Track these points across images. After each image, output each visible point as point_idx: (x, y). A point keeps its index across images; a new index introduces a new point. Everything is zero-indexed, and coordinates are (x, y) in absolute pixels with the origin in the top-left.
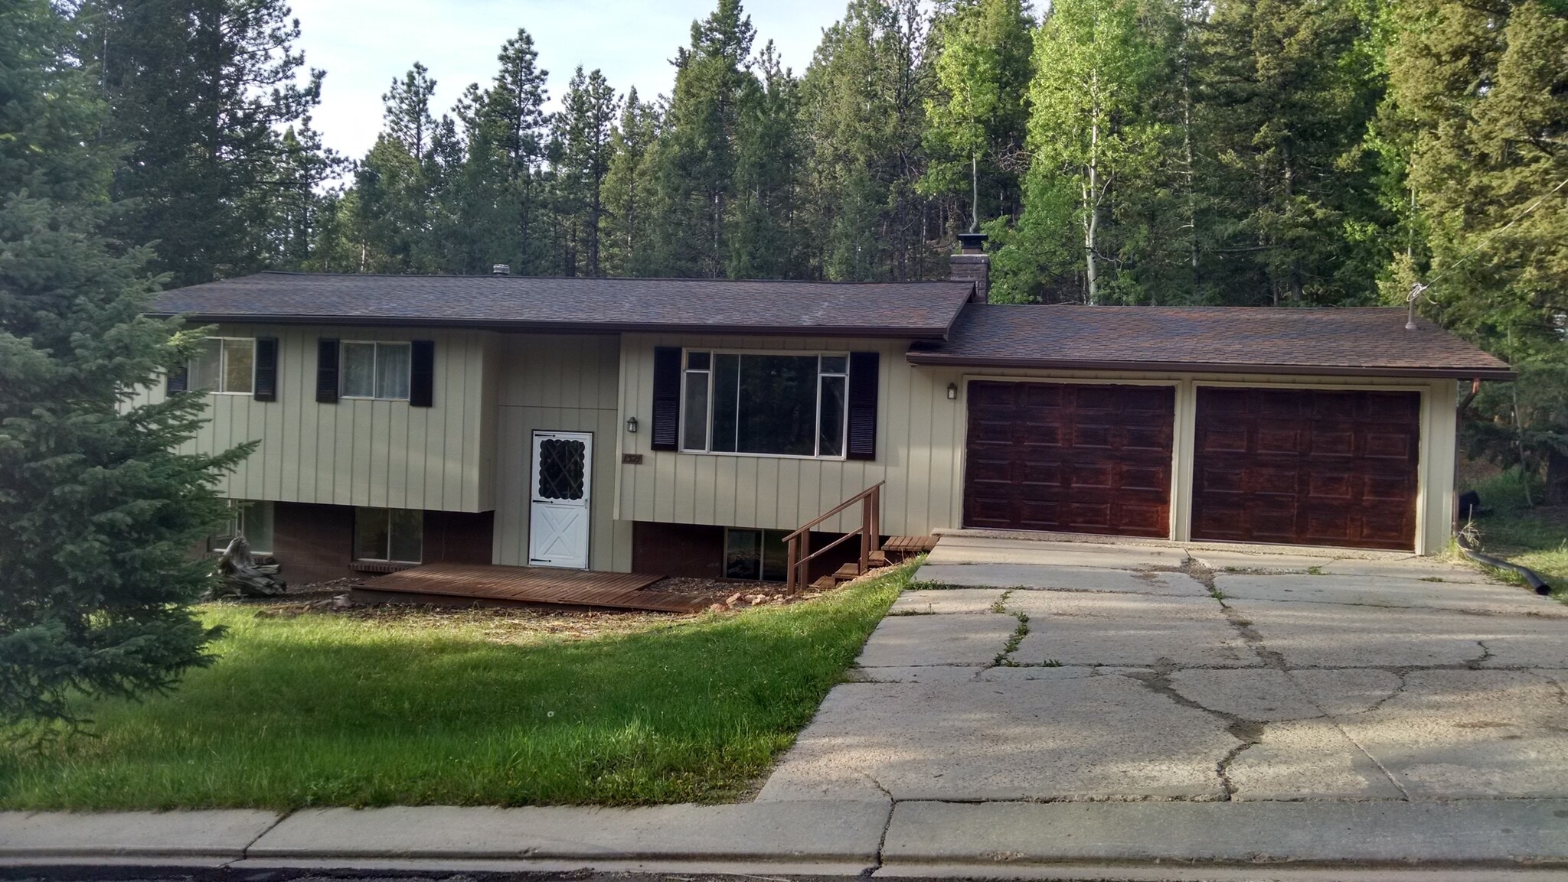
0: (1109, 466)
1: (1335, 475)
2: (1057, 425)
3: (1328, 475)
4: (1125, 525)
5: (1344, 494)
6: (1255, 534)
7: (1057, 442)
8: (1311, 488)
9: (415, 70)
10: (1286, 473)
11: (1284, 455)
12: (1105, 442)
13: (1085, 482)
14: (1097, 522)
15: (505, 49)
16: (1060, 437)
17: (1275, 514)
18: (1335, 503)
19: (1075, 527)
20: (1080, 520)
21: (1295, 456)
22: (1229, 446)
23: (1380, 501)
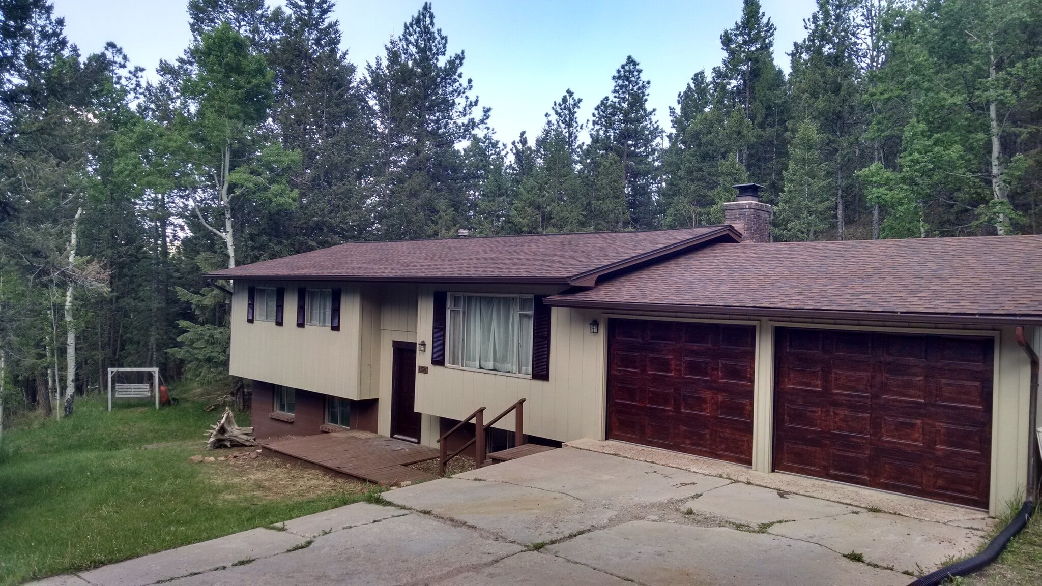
0: (708, 395)
1: (908, 420)
2: (670, 357)
3: (901, 420)
4: (722, 450)
5: (915, 441)
6: (832, 472)
7: (671, 372)
8: (883, 431)
9: (568, 95)
10: (860, 415)
11: (856, 396)
12: (706, 374)
13: (691, 409)
14: (700, 445)
15: (619, 71)
16: (673, 367)
17: (850, 454)
18: (909, 450)
19: (685, 448)
20: (688, 442)
21: (867, 397)
22: (808, 384)
23: (953, 452)
